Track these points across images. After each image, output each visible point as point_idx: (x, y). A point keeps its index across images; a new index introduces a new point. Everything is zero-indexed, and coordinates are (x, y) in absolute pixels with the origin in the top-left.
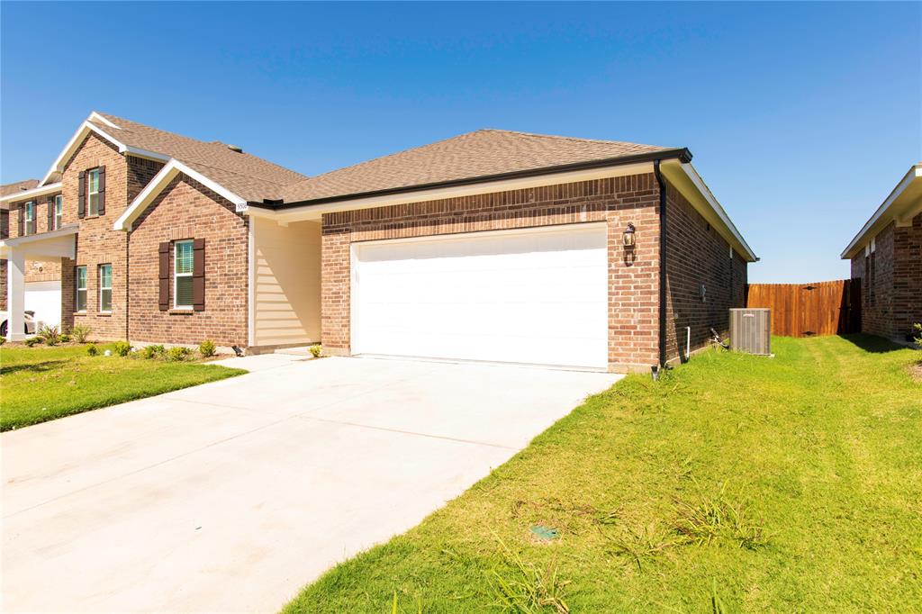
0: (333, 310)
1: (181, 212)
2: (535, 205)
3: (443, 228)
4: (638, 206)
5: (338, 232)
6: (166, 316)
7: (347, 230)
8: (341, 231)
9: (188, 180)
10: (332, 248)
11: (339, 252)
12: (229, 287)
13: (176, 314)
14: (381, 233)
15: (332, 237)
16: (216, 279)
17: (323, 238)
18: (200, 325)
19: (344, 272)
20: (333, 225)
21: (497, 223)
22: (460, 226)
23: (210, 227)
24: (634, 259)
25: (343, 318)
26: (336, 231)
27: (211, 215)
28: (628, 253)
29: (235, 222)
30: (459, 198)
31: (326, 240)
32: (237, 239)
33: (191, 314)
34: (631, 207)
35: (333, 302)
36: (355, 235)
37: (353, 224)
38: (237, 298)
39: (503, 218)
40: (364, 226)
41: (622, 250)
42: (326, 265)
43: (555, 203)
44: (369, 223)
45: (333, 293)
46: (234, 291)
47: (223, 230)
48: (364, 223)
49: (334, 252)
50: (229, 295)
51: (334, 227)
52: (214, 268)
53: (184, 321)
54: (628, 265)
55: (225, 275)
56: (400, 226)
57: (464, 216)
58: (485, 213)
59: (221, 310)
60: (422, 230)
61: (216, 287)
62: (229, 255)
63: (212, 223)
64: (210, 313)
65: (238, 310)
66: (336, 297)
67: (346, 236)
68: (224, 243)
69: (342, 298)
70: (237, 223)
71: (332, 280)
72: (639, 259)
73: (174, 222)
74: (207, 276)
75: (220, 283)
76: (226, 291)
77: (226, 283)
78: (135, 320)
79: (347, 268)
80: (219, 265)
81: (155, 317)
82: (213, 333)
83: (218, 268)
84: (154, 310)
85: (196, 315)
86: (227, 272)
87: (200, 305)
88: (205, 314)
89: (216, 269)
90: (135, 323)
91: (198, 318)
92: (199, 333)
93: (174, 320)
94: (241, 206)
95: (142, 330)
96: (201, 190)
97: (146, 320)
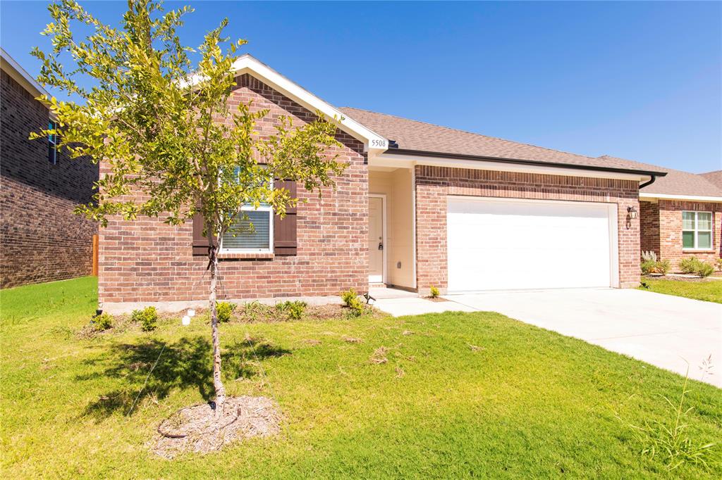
0: (431, 254)
2: (583, 188)
3: (528, 194)
4: (632, 197)
5: (436, 184)
7: (443, 183)
8: (439, 183)
9: (260, 87)
10: (429, 197)
11: (436, 202)
12: (340, 228)
13: (236, 260)
14: (478, 191)
15: (428, 187)
16: (319, 218)
17: (419, 187)
18: (286, 272)
19: (439, 221)
20: (427, 177)
21: (564, 196)
22: (540, 195)
24: (630, 225)
25: (441, 261)
26: (432, 183)
28: (628, 222)
29: (350, 158)
30: (538, 175)
31: (421, 190)
32: (356, 176)
33: (270, 260)
34: (628, 197)
35: (430, 246)
36: (453, 189)
37: (450, 180)
38: (353, 241)
39: (567, 193)
40: (461, 183)
41: (625, 220)
42: (421, 213)
43: (594, 189)
44: (467, 181)
45: (430, 239)
46: (348, 232)
48: (461, 180)
49: (432, 202)
50: (340, 237)
51: (429, 179)
52: (314, 205)
53: (253, 268)
54: (628, 229)
55: (334, 214)
56: (495, 188)
57: (542, 187)
58: (555, 188)
59: (327, 254)
60: (512, 193)
61: (319, 227)
62: (340, 193)
64: (306, 258)
65: (357, 254)
66: (433, 243)
67: (443, 188)
69: (438, 243)
70: (354, 159)
71: (429, 226)
72: (632, 227)
74: (300, 213)
75: (324, 223)
76: (335, 232)
77: (336, 224)
78: (119, 269)
79: (445, 217)
80: (323, 203)
81: (179, 264)
82: (314, 281)
83: (320, 205)
84: (178, 254)
85: (279, 261)
86: (337, 211)
87: (286, 249)
88: (296, 259)
89: (318, 207)
90: (120, 274)
91: (283, 264)
92: (285, 282)
93: (229, 268)
94: (375, 141)
95: (141, 285)
96: (288, 109)
97: (155, 269)
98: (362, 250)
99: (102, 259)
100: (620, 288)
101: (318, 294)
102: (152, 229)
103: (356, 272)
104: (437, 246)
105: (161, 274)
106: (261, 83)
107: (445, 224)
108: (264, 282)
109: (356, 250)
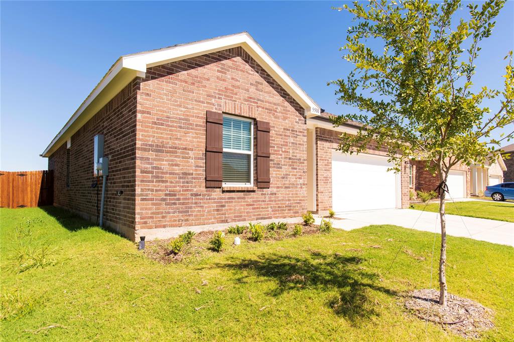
0: (325, 188)
1: (238, 87)
5: (327, 141)
6: (216, 194)
7: (330, 141)
9: (248, 59)
10: (323, 150)
11: (327, 153)
12: (292, 168)
13: (233, 191)
15: (323, 143)
16: (280, 161)
17: (319, 142)
18: (263, 201)
19: (328, 166)
20: (322, 136)
23: (274, 114)
24: (406, 172)
25: (329, 192)
26: (325, 140)
27: (275, 104)
29: (297, 119)
31: (320, 144)
32: (301, 132)
33: (254, 191)
35: (324, 183)
36: (335, 145)
37: (333, 139)
38: (300, 178)
41: (404, 169)
42: (320, 160)
45: (324, 177)
46: (297, 172)
47: (287, 121)
48: (338, 139)
49: (325, 152)
50: (292, 175)
51: (324, 137)
52: (279, 151)
53: (244, 198)
55: (290, 159)
59: (286, 188)
61: (281, 168)
62: (293, 143)
63: (276, 111)
64: (275, 190)
65: (301, 188)
66: (326, 180)
67: (330, 144)
68: (288, 133)
70: (299, 120)
71: (323, 169)
73: (228, 93)
74: (272, 157)
75: (284, 165)
76: (290, 172)
77: (290, 165)
78: (152, 199)
79: (331, 163)
80: (283, 150)
81: (196, 195)
82: (279, 207)
83: (282, 152)
84: (195, 187)
85: (259, 192)
86: (291, 157)
87: (263, 183)
88: (268, 191)
89: (281, 152)
90: (153, 204)
91: (262, 194)
92: (262, 208)
93: (229, 198)
94: (313, 109)
95: (169, 213)
96: (264, 78)
97: (179, 199)
98: (304, 184)
99: (138, 190)
100: (402, 208)
101: (281, 217)
102: (177, 165)
103: (301, 200)
104: (327, 183)
105: (183, 204)
106: (249, 56)
107: (331, 168)
108: (250, 209)
109: (301, 184)
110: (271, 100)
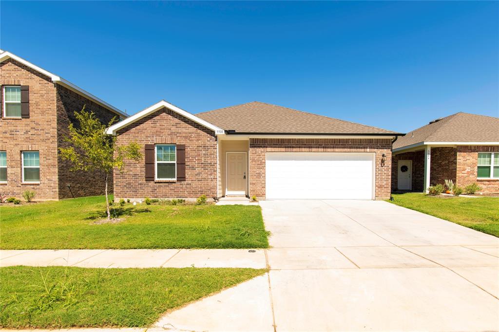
0: (257, 181)
1: (164, 129)
2: (351, 145)
3: (314, 150)
4: (386, 149)
6: (151, 184)
7: (264, 147)
8: (261, 147)
10: (256, 154)
11: (260, 155)
12: (204, 169)
13: (162, 183)
14: (283, 149)
15: (255, 149)
16: (195, 165)
17: (250, 149)
18: (181, 188)
19: (262, 165)
20: (255, 144)
21: (337, 150)
22: (322, 150)
23: (189, 139)
24: (384, 165)
25: (262, 184)
26: (258, 147)
27: (190, 133)
28: (382, 163)
29: (209, 139)
30: (321, 139)
31: (252, 150)
33: (175, 183)
34: (383, 149)
35: (256, 177)
36: (269, 149)
37: (268, 145)
39: (339, 148)
40: (274, 146)
41: (380, 162)
42: (251, 161)
43: (358, 145)
44: (277, 144)
45: (256, 173)
47: (200, 142)
48: (273, 144)
49: (257, 156)
50: (204, 173)
51: (257, 145)
52: (192, 160)
53: (168, 186)
54: (382, 167)
55: (202, 163)
56: (294, 147)
57: (323, 146)
58: (332, 146)
59: (198, 181)
60: (304, 149)
61: (195, 169)
62: (204, 154)
63: (191, 137)
64: (190, 182)
65: (212, 180)
66: (258, 175)
67: (264, 149)
68: (200, 148)
69: (261, 176)
70: (210, 139)
71: (256, 167)
72: (385, 165)
73: (158, 133)
74: (187, 164)
75: (198, 167)
76: (202, 171)
77: (203, 167)
78: (120, 186)
79: (265, 163)
80: (197, 159)
81: (141, 184)
82: (193, 192)
83: (196, 160)
84: (140, 180)
85: (179, 183)
86: (203, 162)
87: (182, 178)
88: (186, 182)
89: (195, 160)
90: (121, 188)
91: (180, 184)
92: (181, 192)
93: (159, 186)
94: (219, 131)
95: (128, 192)
96: (182, 120)
97: (132, 186)
98: (214, 179)
99: (114, 182)
100: (375, 200)
101: (195, 197)
102: (131, 171)
103: (212, 188)
104: (260, 177)
105: (134, 188)
106: (171, 110)
107: (265, 166)
108: (172, 192)
109: (211, 178)
110: (187, 131)
